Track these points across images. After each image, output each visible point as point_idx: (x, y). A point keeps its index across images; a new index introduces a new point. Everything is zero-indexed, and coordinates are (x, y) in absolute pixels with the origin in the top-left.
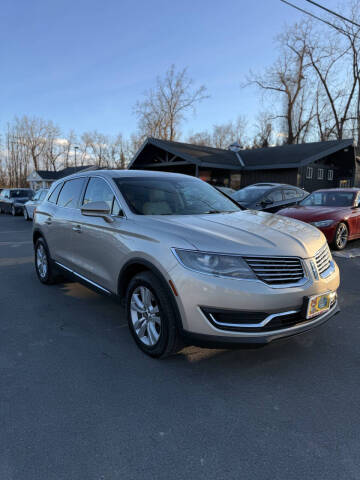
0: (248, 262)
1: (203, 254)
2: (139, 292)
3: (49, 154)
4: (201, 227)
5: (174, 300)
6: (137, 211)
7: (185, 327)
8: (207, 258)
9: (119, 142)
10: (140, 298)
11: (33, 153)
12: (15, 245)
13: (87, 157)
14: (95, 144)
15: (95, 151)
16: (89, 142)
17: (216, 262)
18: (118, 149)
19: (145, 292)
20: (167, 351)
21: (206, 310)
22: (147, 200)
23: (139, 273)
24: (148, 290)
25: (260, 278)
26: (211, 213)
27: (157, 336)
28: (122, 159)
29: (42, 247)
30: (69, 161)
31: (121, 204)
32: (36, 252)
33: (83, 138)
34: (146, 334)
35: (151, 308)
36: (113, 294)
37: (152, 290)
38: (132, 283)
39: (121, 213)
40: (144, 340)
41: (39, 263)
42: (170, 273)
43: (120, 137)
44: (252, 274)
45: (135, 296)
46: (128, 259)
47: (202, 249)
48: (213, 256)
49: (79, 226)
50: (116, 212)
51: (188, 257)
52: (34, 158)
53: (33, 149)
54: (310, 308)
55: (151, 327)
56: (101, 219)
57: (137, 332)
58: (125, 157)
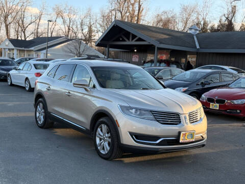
0: (153, 113)
1: (132, 108)
2: (101, 128)
3: (21, 22)
4: (134, 96)
5: (118, 130)
6: (103, 85)
7: (122, 142)
8: (134, 110)
9: (88, 15)
10: (101, 130)
11: (5, 21)
12: (10, 104)
13: (57, 28)
14: (65, 15)
15: (64, 22)
16: (59, 14)
17: (138, 113)
18: (87, 21)
19: (104, 127)
20: (113, 155)
21: (132, 134)
22: (109, 78)
23: (102, 117)
24: (105, 126)
25: (158, 121)
26: (143, 89)
27: (109, 148)
28: (90, 31)
29: (41, 104)
30: (40, 30)
31: (95, 81)
32: (36, 107)
33: (54, 9)
34: (103, 149)
35: (107, 135)
36: (87, 129)
37: (107, 125)
38: (98, 123)
39: (94, 87)
40: (102, 152)
41: (38, 115)
42: (116, 117)
43: (90, 10)
44: (154, 119)
45: (99, 129)
46: (97, 110)
47: (132, 106)
48: (137, 109)
49: (69, 93)
50: (91, 86)
51: (125, 110)
52: (7, 26)
53: (6, 17)
54: (181, 138)
55: (106, 144)
56: (83, 89)
57: (99, 148)
58: (93, 28)
